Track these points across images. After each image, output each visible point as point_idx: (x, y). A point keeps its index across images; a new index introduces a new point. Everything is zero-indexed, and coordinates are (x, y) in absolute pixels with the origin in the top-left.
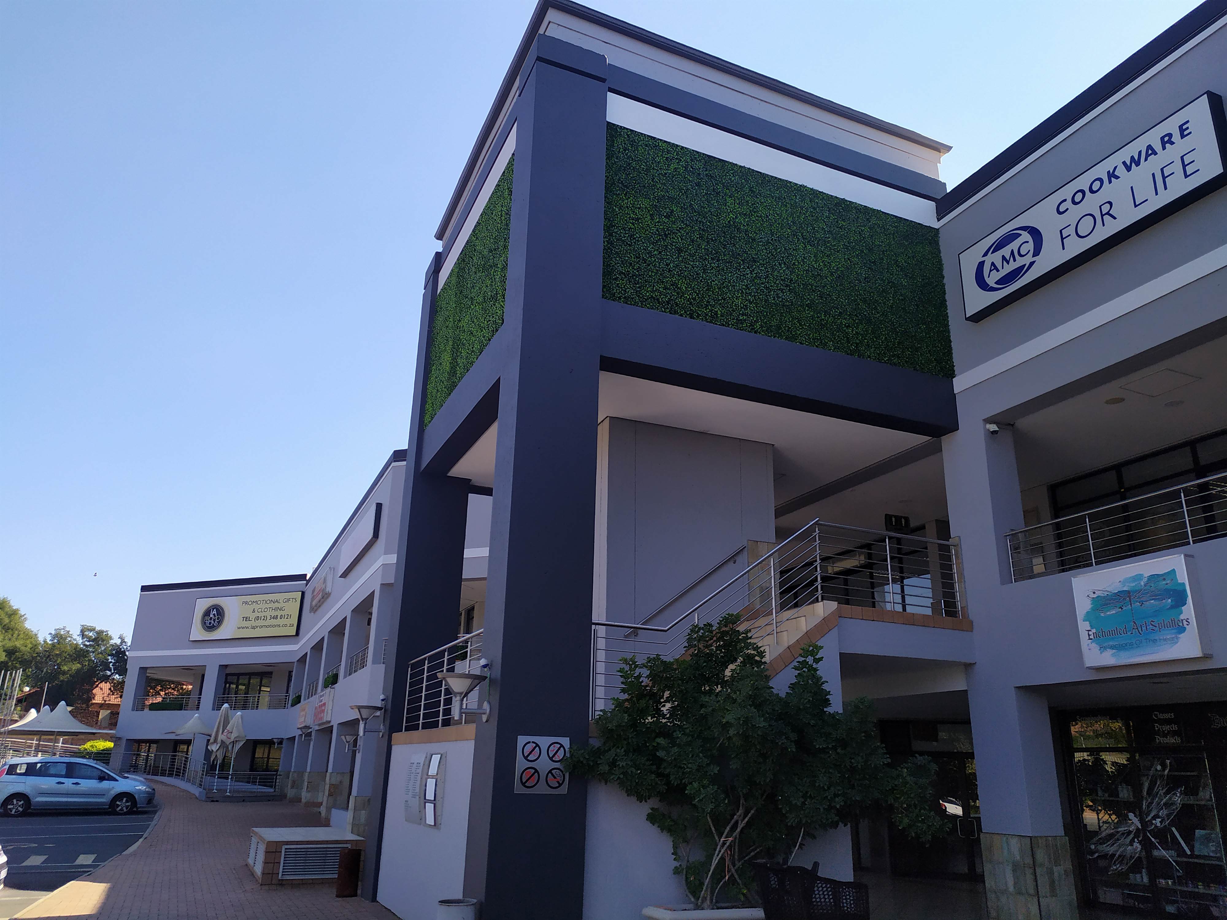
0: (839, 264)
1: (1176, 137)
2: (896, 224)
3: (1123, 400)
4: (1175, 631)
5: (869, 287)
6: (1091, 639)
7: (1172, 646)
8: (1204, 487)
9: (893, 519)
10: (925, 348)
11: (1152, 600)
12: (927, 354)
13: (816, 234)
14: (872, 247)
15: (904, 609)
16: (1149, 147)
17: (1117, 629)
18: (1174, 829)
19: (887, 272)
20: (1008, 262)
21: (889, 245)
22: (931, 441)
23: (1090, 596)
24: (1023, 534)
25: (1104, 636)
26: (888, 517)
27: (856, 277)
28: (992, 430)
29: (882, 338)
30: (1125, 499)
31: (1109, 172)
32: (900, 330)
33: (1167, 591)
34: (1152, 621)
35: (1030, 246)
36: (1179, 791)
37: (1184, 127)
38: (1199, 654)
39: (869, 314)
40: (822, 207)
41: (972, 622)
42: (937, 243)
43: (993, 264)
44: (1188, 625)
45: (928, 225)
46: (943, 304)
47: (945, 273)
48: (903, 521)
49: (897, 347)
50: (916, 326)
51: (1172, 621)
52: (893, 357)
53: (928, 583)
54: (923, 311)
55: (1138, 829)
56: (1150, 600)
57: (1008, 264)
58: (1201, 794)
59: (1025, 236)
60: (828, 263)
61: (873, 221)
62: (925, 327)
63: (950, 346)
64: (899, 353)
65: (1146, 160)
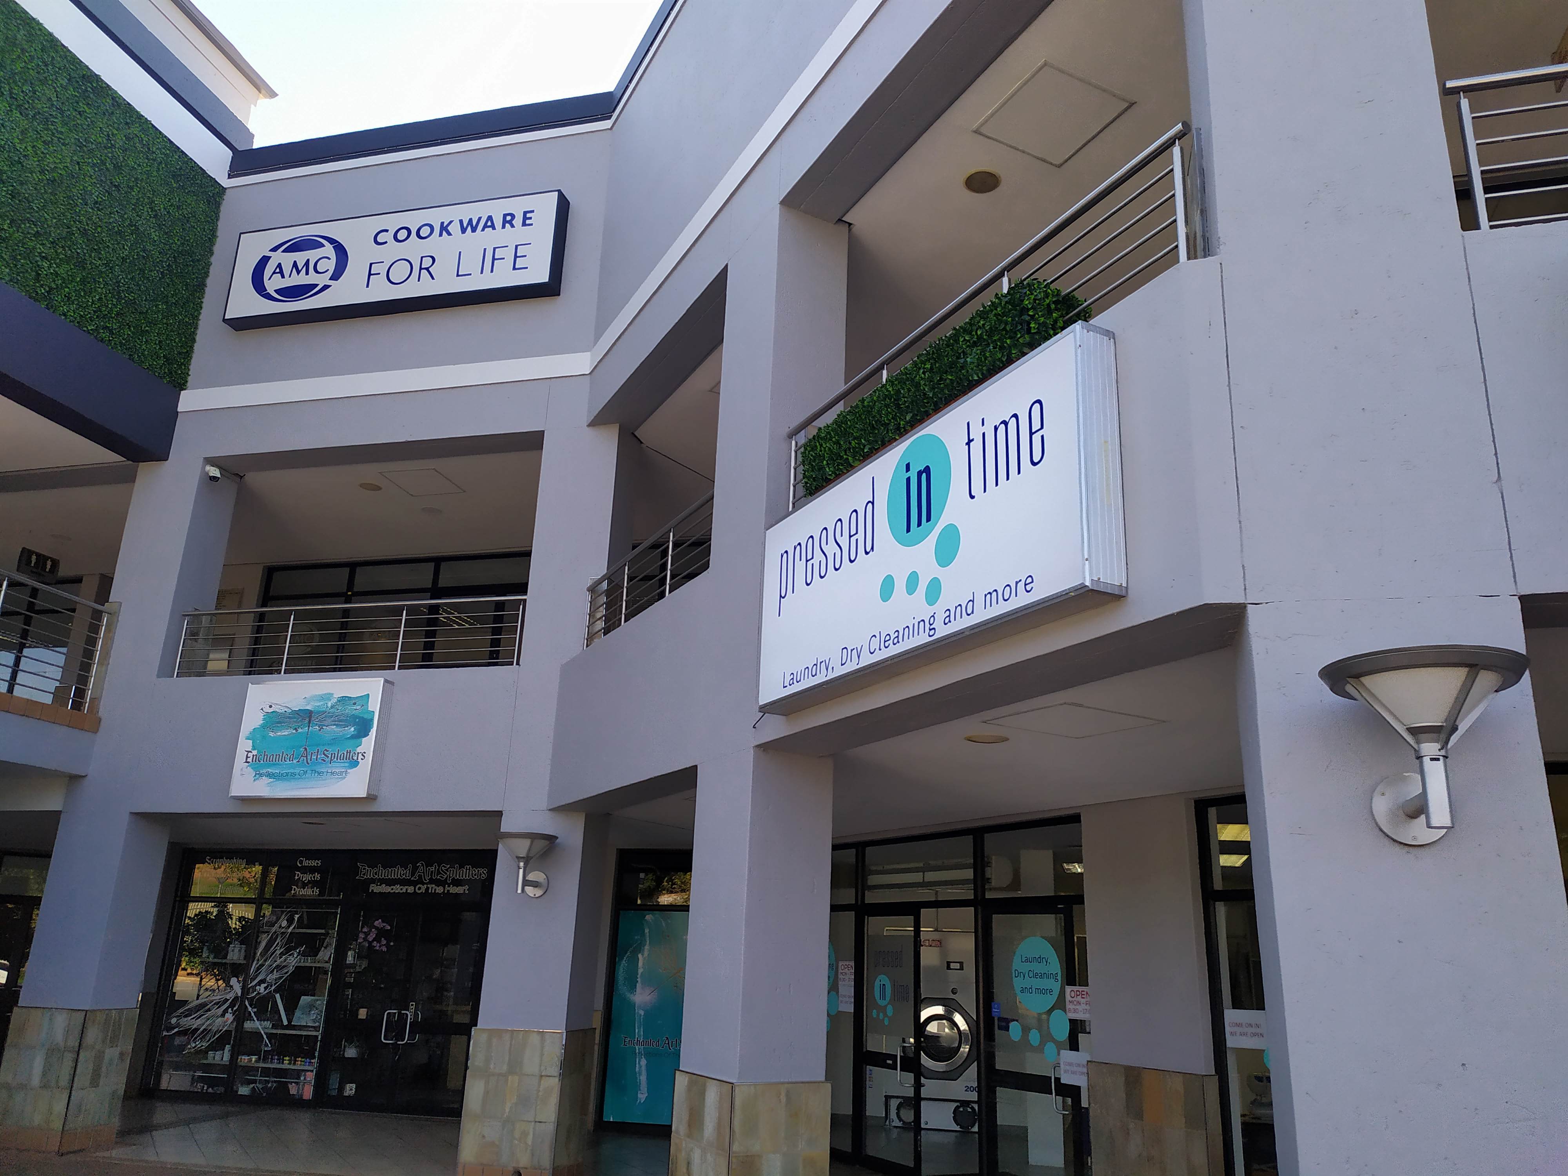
0: (60, 163)
1: (518, 221)
2: (168, 152)
3: (379, 488)
4: (347, 765)
5: (98, 218)
6: (248, 762)
7: (338, 782)
8: (434, 609)
9: (34, 557)
10: (155, 336)
11: (334, 725)
12: (155, 344)
13: (36, 101)
14: (121, 166)
15: (10, 690)
16: (490, 218)
17: (283, 754)
18: (278, 996)
19: (133, 209)
20: (298, 272)
21: (149, 174)
22: (124, 463)
23: (264, 709)
24: (209, 617)
25: (265, 760)
26: (26, 554)
27: (81, 194)
28: (212, 475)
29: (95, 296)
30: (350, 602)
31: (442, 223)
32: (126, 297)
33: (354, 717)
34: (326, 750)
35: (330, 265)
36: (298, 951)
37: (528, 215)
38: (363, 794)
39: (84, 255)
40: (59, 69)
41: (100, 720)
42: (218, 205)
43: (279, 266)
44: (362, 759)
45: (214, 177)
46: (201, 287)
47: (216, 249)
48: (49, 563)
49: (114, 317)
50: (151, 301)
51: (347, 753)
52: (102, 329)
53: (61, 660)
54: (168, 285)
55: (236, 998)
56: (331, 725)
57: (298, 274)
58: (321, 954)
59: (328, 250)
60: (43, 153)
61: (135, 130)
62: (165, 307)
63: (192, 347)
64: (115, 327)
65: (483, 230)
